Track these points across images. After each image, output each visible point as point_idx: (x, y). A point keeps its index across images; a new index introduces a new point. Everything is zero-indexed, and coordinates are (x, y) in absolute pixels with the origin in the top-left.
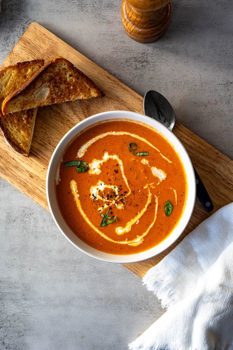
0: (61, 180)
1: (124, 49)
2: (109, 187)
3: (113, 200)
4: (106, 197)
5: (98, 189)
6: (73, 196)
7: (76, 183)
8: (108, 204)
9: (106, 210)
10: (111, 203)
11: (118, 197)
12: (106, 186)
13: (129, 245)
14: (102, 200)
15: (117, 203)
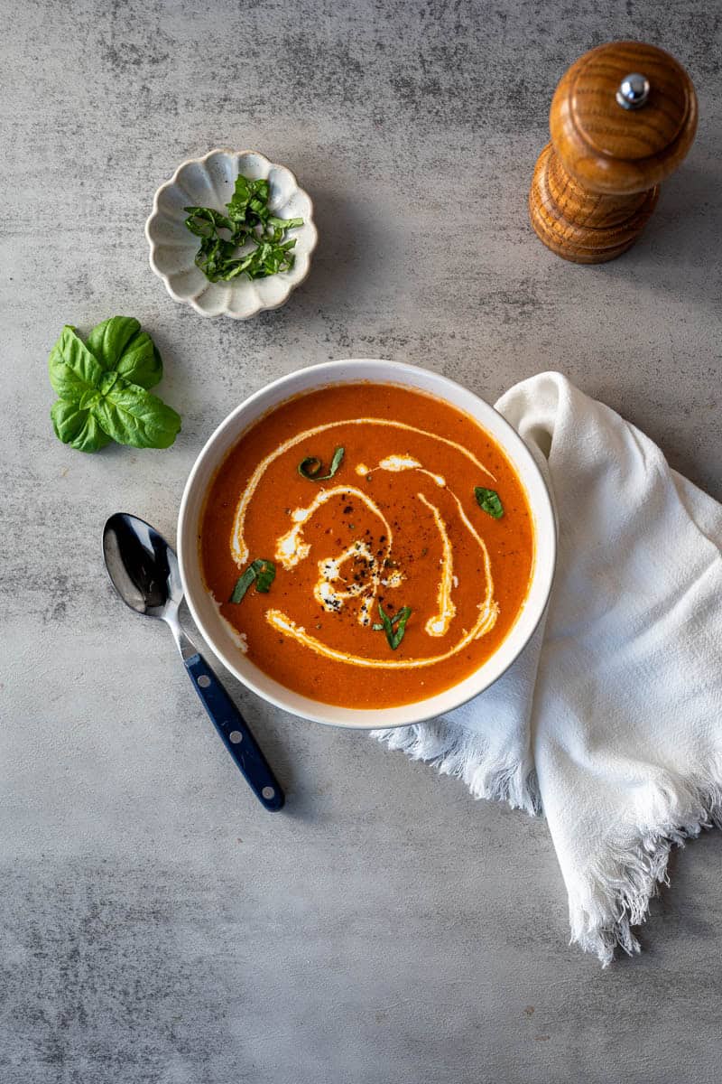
0: (247, 633)
1: (476, 270)
2: (345, 556)
3: (371, 577)
4: (354, 585)
5: (327, 580)
6: (294, 641)
7: (279, 612)
8: (368, 593)
9: (374, 612)
10: (372, 586)
11: (376, 563)
12: (339, 561)
13: (478, 637)
14: (352, 598)
15: (383, 576)
